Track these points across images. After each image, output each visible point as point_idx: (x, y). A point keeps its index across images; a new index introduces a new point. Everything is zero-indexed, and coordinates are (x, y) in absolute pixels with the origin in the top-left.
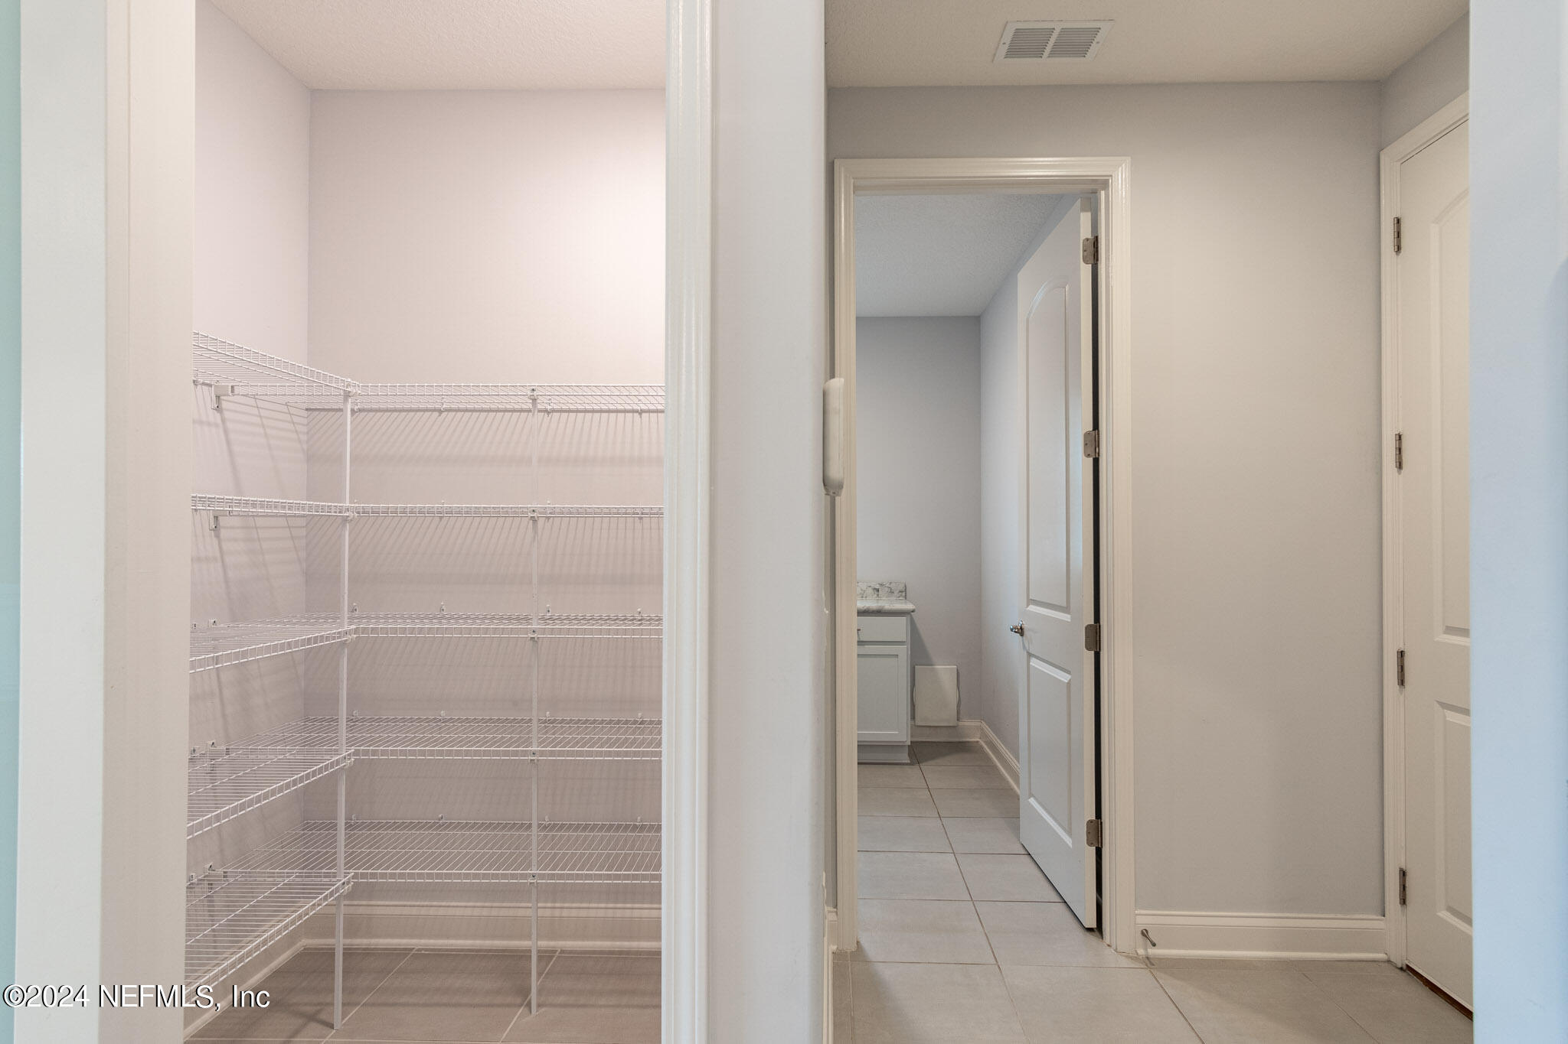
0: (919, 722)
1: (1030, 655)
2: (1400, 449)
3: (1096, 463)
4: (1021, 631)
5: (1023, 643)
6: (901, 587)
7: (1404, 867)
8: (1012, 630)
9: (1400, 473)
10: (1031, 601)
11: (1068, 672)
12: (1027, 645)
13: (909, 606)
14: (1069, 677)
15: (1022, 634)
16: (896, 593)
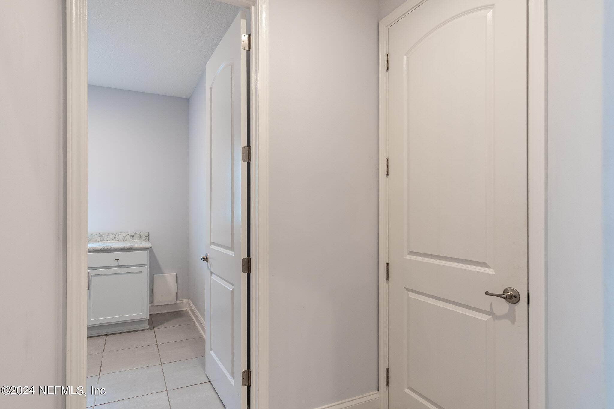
0: (156, 303)
1: (211, 273)
2: (388, 165)
3: (249, 165)
4: (206, 259)
5: (208, 266)
6: (146, 234)
7: (387, 367)
8: (202, 259)
9: (387, 177)
10: (212, 243)
11: (233, 285)
12: (210, 267)
13: (149, 245)
14: (233, 287)
15: (207, 261)
16: (143, 237)
